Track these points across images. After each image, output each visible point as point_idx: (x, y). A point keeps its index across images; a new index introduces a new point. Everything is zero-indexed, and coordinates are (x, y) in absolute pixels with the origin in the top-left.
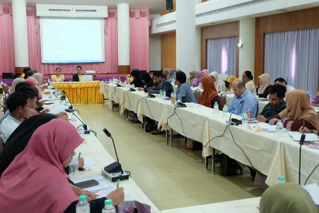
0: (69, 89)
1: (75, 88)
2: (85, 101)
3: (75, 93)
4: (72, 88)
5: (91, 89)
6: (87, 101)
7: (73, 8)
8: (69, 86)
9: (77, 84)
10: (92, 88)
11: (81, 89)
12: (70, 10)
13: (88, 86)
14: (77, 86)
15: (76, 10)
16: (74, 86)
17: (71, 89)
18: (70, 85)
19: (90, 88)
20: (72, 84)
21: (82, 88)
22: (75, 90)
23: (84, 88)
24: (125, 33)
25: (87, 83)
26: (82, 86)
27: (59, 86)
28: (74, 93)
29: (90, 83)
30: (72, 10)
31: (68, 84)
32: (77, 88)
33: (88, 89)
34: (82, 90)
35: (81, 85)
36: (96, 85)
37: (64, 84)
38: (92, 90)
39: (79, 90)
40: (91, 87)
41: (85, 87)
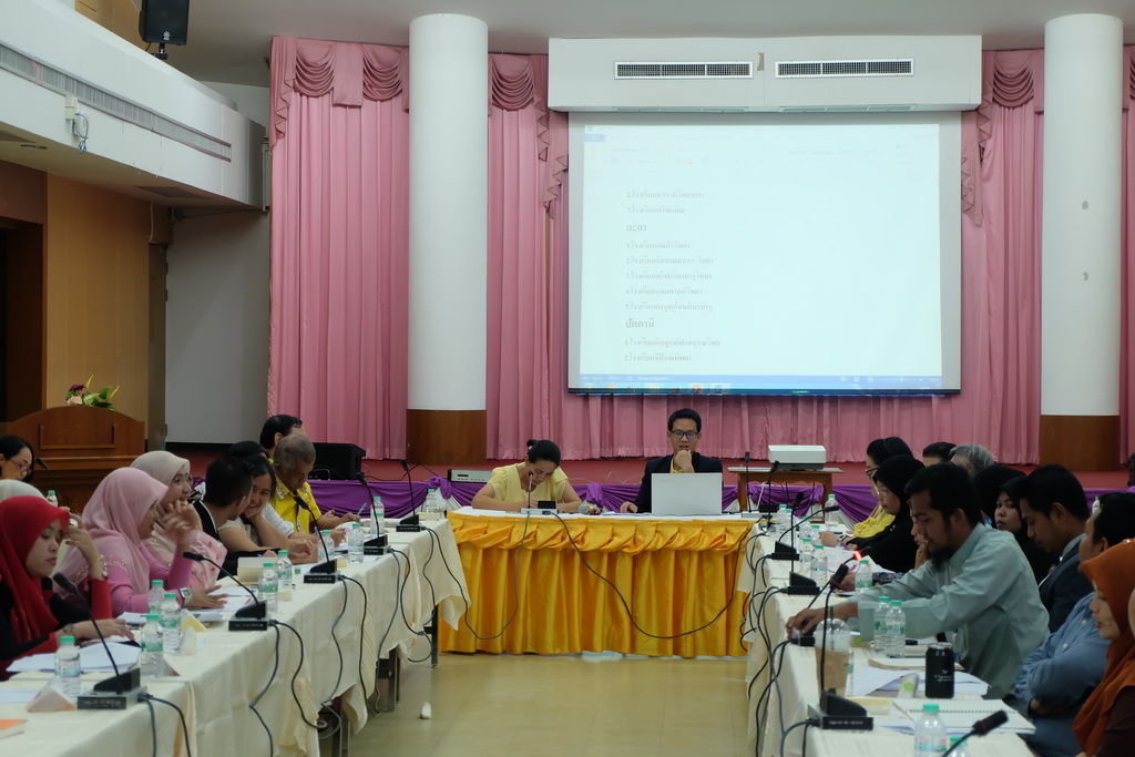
0: (567, 554)
1: (599, 552)
2: (662, 638)
3: (602, 586)
4: (584, 555)
5: (705, 566)
6: (677, 637)
7: (762, 55)
8: (563, 539)
9: (618, 530)
10: (705, 555)
11: (636, 560)
12: (743, 70)
13: (680, 542)
14: (617, 541)
15: (785, 69)
16: (593, 541)
17: (577, 558)
18: (573, 534)
19: (695, 559)
20: (582, 529)
21: (644, 552)
22: (600, 567)
23: (657, 555)
24: (1085, 205)
25: (681, 526)
26: (649, 540)
27: (503, 533)
28: (592, 582)
29: (695, 524)
30: (761, 67)
31: (559, 528)
32: (613, 556)
33: (684, 564)
34: (647, 564)
35: (640, 537)
36: (730, 541)
37: (539, 523)
38: (708, 573)
39: (624, 568)
40: (701, 553)
41: (665, 550)
